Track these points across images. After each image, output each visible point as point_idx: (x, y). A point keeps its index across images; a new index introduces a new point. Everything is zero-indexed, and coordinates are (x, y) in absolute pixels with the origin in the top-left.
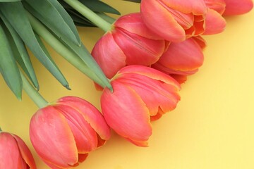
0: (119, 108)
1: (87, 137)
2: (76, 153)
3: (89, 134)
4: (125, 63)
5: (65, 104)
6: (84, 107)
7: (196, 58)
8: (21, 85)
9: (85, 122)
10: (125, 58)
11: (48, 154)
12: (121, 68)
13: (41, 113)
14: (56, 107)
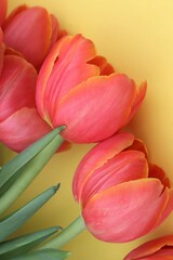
0: (86, 119)
1: (125, 165)
2: (147, 181)
3: (122, 161)
4: (33, 110)
5: (80, 193)
6: (86, 166)
7: (35, 16)
8: (52, 250)
9: (106, 166)
10: (25, 109)
11: (146, 219)
12: (39, 115)
13: (91, 225)
14: (84, 206)
